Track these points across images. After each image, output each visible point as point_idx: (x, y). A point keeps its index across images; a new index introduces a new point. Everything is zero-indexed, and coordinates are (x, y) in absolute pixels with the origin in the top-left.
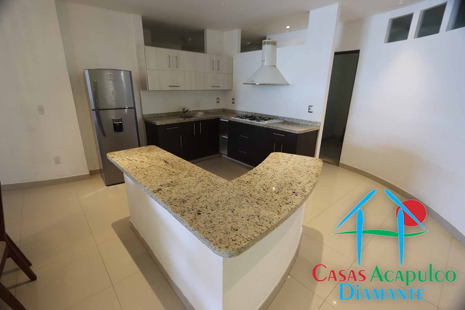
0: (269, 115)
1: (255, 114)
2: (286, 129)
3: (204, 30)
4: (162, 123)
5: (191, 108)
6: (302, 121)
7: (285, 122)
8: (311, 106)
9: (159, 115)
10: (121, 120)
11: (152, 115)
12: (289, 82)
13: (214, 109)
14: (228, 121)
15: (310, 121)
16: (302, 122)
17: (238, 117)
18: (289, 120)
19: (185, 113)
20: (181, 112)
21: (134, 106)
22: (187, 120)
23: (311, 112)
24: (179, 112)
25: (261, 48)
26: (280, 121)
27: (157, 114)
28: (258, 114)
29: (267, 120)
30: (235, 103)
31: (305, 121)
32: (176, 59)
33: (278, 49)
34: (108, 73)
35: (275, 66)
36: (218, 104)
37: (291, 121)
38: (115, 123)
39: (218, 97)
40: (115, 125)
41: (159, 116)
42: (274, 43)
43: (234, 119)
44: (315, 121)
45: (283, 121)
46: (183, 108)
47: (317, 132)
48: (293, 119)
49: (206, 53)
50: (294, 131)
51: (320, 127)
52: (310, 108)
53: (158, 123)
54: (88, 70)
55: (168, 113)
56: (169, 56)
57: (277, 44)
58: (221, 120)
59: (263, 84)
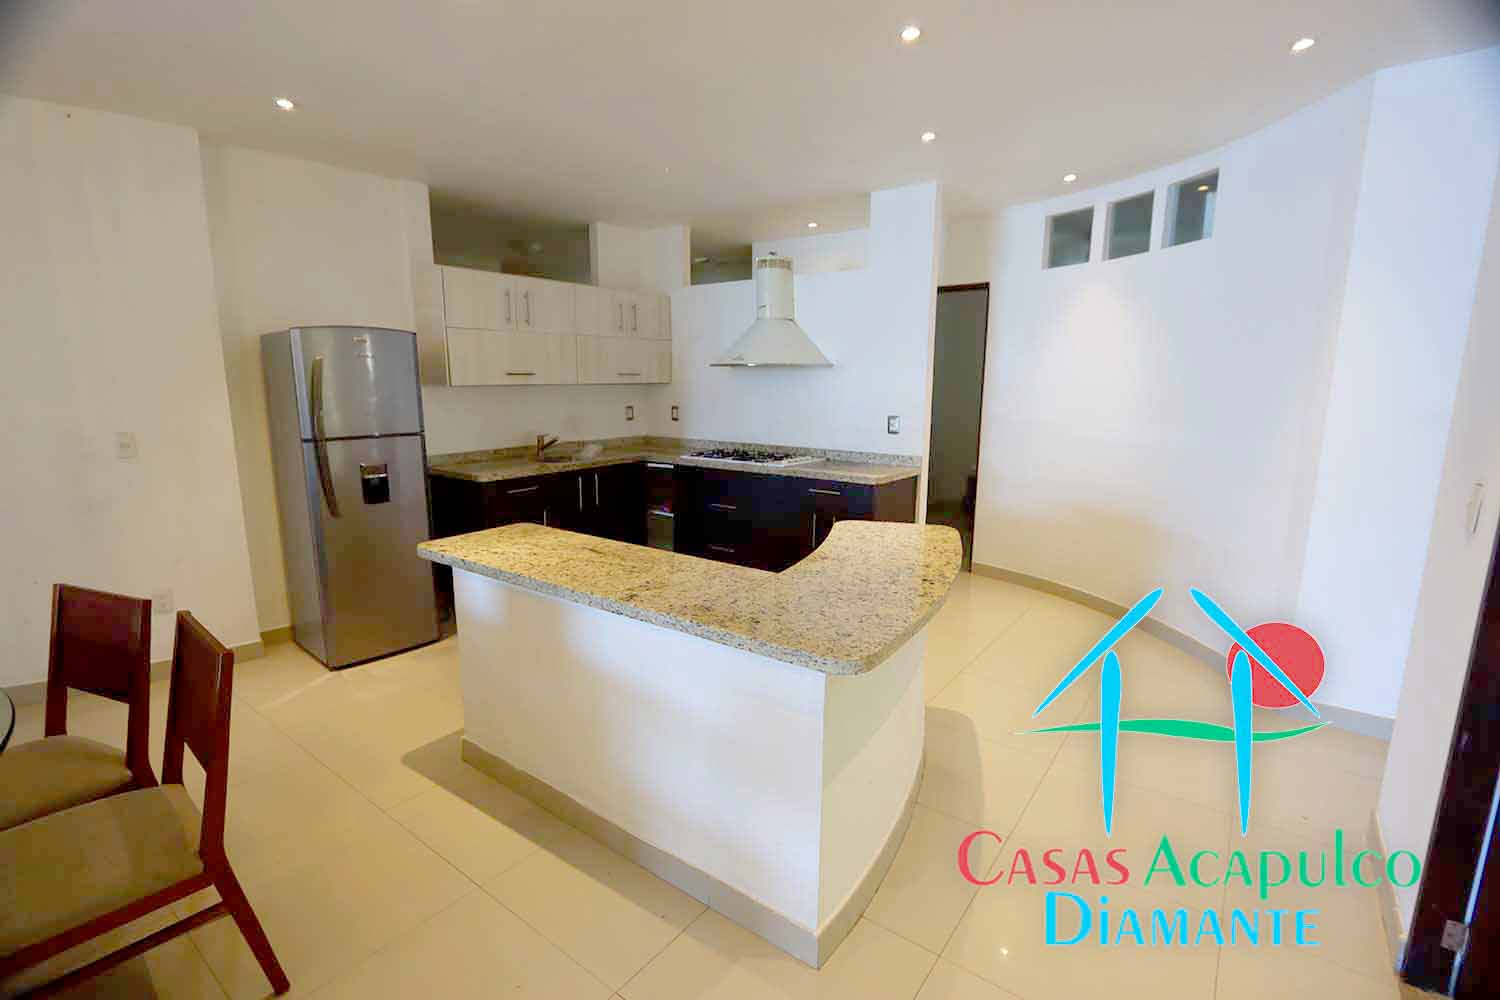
0: (783, 447)
1: (742, 445)
2: (844, 477)
3: (588, 226)
4: (495, 475)
6: (875, 455)
7: (828, 460)
8: (894, 417)
10: (384, 468)
12: (831, 357)
13: (622, 438)
14: (672, 467)
15: (894, 456)
16: (874, 458)
17: (700, 454)
18: (839, 455)
19: (543, 449)
20: (532, 447)
21: (420, 429)
22: (553, 468)
23: (896, 433)
24: (526, 448)
25: (748, 275)
26: (816, 460)
27: (466, 454)
28: (748, 446)
29: (781, 458)
30: (680, 417)
31: (883, 456)
32: (524, 301)
33: (796, 278)
34: (355, 339)
35: (791, 320)
36: (631, 422)
38: (367, 477)
39: (629, 404)
40: (366, 483)
42: (786, 265)
43: (691, 461)
44: (906, 454)
45: (824, 459)
46: (539, 437)
47: (915, 479)
48: (851, 452)
49: (597, 285)
50: (865, 478)
51: (920, 468)
52: (892, 421)
53: (485, 477)
54: (299, 328)
55: (496, 452)
56: (508, 294)
57: (795, 265)
58: (650, 465)
59: (766, 366)
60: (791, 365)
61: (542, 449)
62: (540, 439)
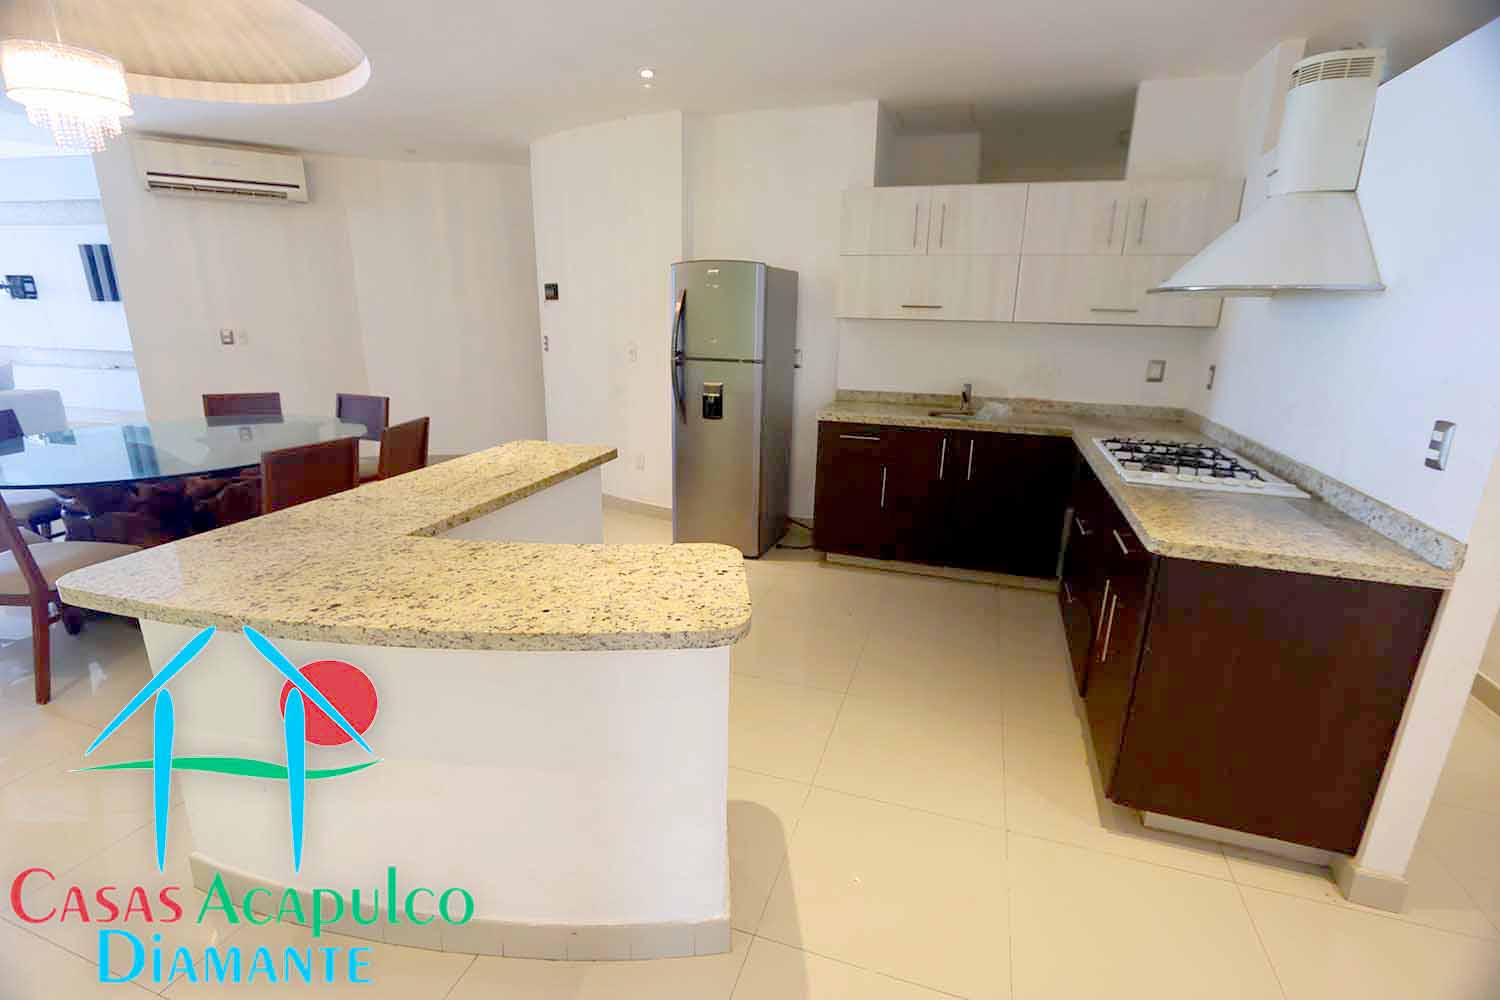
15: (1411, 523)
45: (1309, 497)
51: (1452, 573)
52: (1439, 434)
56: (917, 210)
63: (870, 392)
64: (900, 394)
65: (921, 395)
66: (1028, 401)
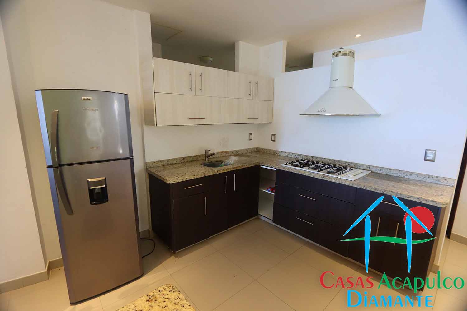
0: (339, 161)
1: (313, 157)
3: (235, 43)
5: (216, 148)
6: (411, 173)
7: (374, 173)
9: (169, 162)
10: (104, 181)
11: (160, 162)
13: (246, 149)
14: (275, 169)
15: (429, 176)
16: (410, 175)
20: (203, 155)
21: (130, 155)
22: (215, 171)
23: (431, 161)
24: (200, 156)
27: (168, 160)
28: (317, 158)
30: (276, 140)
32: (200, 78)
35: (351, 88)
36: (250, 141)
37: (384, 172)
38: (91, 188)
39: (251, 133)
40: (91, 191)
41: (169, 164)
42: (351, 54)
43: (288, 168)
46: (206, 150)
48: (390, 170)
49: (238, 71)
51: (454, 187)
53: (171, 179)
54: (41, 90)
55: (184, 158)
56: (190, 75)
58: (262, 167)
59: (336, 115)
60: (353, 115)
61: (208, 157)
62: (207, 151)
63: (163, 161)
64: (177, 159)
65: (185, 157)
66: (222, 152)
